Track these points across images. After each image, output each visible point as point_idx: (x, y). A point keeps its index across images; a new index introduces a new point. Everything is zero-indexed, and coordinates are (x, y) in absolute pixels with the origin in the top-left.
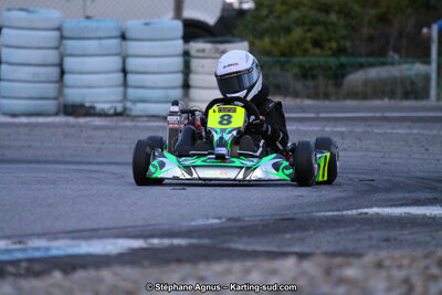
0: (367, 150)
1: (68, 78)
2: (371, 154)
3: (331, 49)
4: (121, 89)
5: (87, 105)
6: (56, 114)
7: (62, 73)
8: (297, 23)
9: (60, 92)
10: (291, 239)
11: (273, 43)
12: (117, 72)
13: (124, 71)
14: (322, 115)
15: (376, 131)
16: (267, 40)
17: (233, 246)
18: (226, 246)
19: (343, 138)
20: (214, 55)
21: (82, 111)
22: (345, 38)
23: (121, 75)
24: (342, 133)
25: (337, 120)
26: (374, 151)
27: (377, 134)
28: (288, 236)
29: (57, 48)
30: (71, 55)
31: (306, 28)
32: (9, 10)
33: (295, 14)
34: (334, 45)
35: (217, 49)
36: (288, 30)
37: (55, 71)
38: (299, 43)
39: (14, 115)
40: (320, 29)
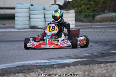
0: (107, 35)
1: (31, 20)
2: (108, 36)
3: (91, 10)
4: (44, 22)
5: (36, 26)
6: (29, 29)
7: (30, 18)
8: (83, 4)
9: (30, 23)
10: (108, 58)
11: (78, 9)
12: (43, 18)
13: (45, 18)
14: (93, 27)
15: (107, 30)
16: (76, 9)
17: (96, 60)
18: (95, 60)
19: (100, 33)
20: (66, 13)
21: (35, 28)
22: (95, 7)
23: (44, 19)
24: (99, 31)
25: (96, 28)
26: (109, 36)
27: (108, 31)
28: (107, 57)
29: (29, 13)
30: (32, 14)
31: (85, 5)
32: (17, 4)
33: (82, 2)
34: (92, 9)
35: (67, 12)
36: (81, 6)
37: (28, 18)
38: (84, 9)
39: (19, 29)
40: (89, 5)
